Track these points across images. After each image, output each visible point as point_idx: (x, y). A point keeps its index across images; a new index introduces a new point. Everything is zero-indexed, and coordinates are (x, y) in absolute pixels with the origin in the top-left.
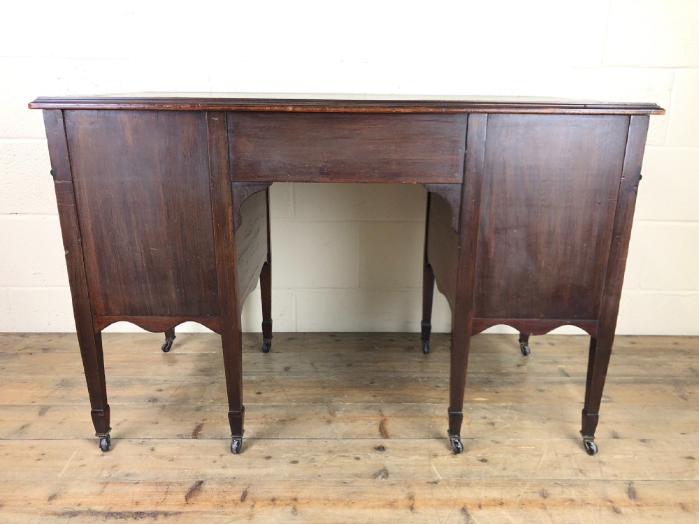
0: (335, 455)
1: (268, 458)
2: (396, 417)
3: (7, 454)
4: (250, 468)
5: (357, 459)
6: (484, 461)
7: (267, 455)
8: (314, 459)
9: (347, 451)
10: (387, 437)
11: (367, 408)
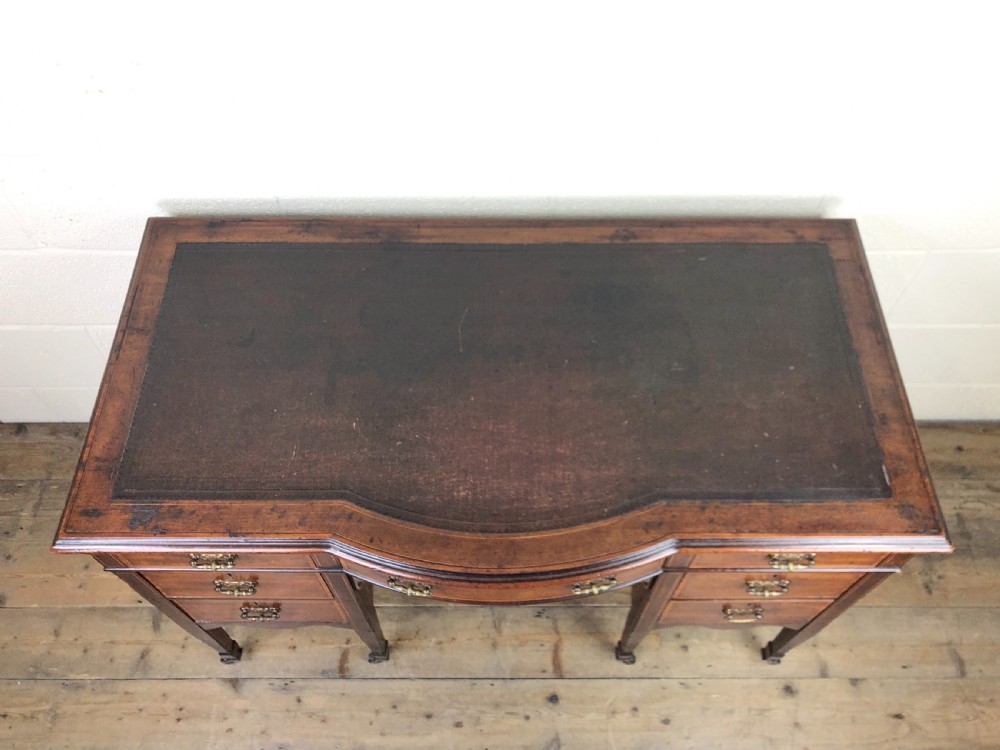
0: (503, 712)
1: (429, 716)
2: (573, 633)
3: (141, 710)
4: (410, 735)
5: (527, 718)
6: (666, 722)
7: (426, 710)
8: (479, 718)
9: (515, 704)
10: (561, 678)
11: (539, 615)
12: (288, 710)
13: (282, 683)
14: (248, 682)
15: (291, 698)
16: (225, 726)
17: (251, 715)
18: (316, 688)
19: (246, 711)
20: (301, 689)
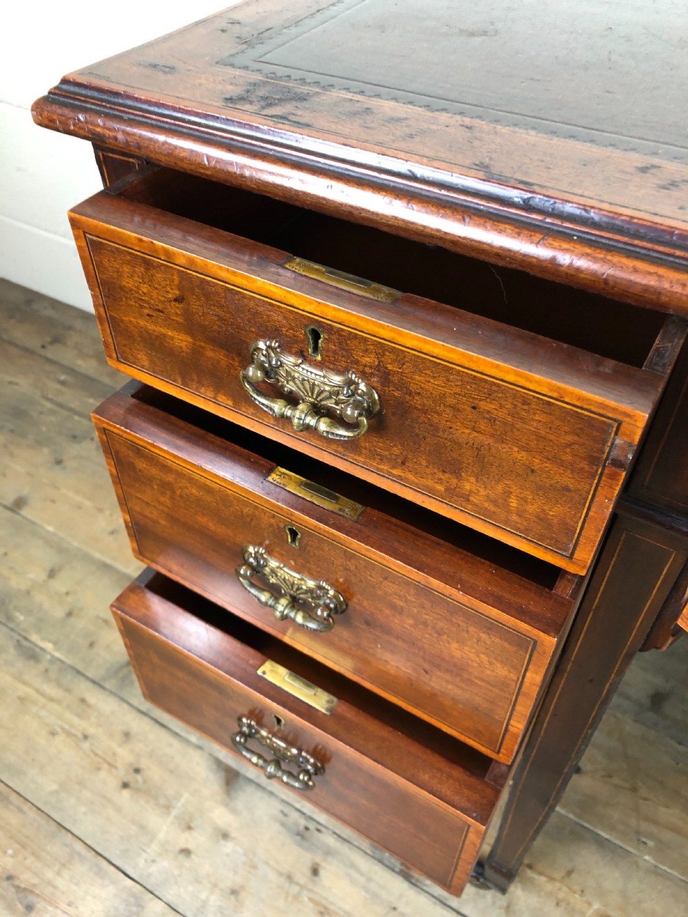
12: (290, 878)
13: (302, 822)
14: (250, 789)
15: (307, 859)
16: (185, 840)
17: (228, 847)
18: (353, 866)
19: (225, 836)
20: (328, 852)
